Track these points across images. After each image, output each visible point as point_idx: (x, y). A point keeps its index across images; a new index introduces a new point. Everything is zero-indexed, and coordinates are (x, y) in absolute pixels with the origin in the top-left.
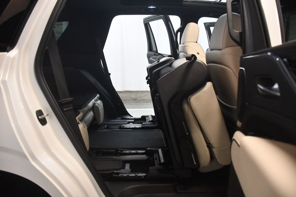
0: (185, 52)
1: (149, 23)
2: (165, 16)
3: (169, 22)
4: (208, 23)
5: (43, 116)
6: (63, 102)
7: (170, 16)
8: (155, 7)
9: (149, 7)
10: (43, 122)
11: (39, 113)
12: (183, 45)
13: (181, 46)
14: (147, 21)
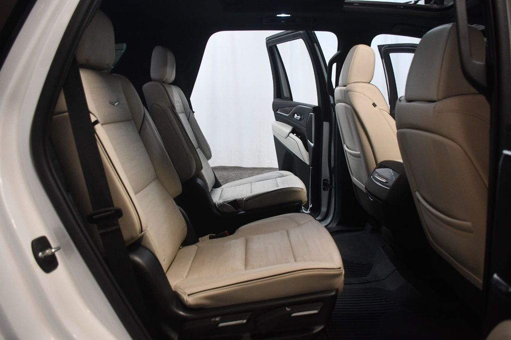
0: (348, 101)
1: (278, 45)
2: (308, 33)
3: (315, 45)
4: (387, 46)
5: (48, 252)
6: (94, 217)
7: (317, 33)
8: (289, 15)
9: (278, 15)
10: (48, 264)
11: (40, 244)
12: (345, 88)
13: (341, 91)
14: (273, 42)
